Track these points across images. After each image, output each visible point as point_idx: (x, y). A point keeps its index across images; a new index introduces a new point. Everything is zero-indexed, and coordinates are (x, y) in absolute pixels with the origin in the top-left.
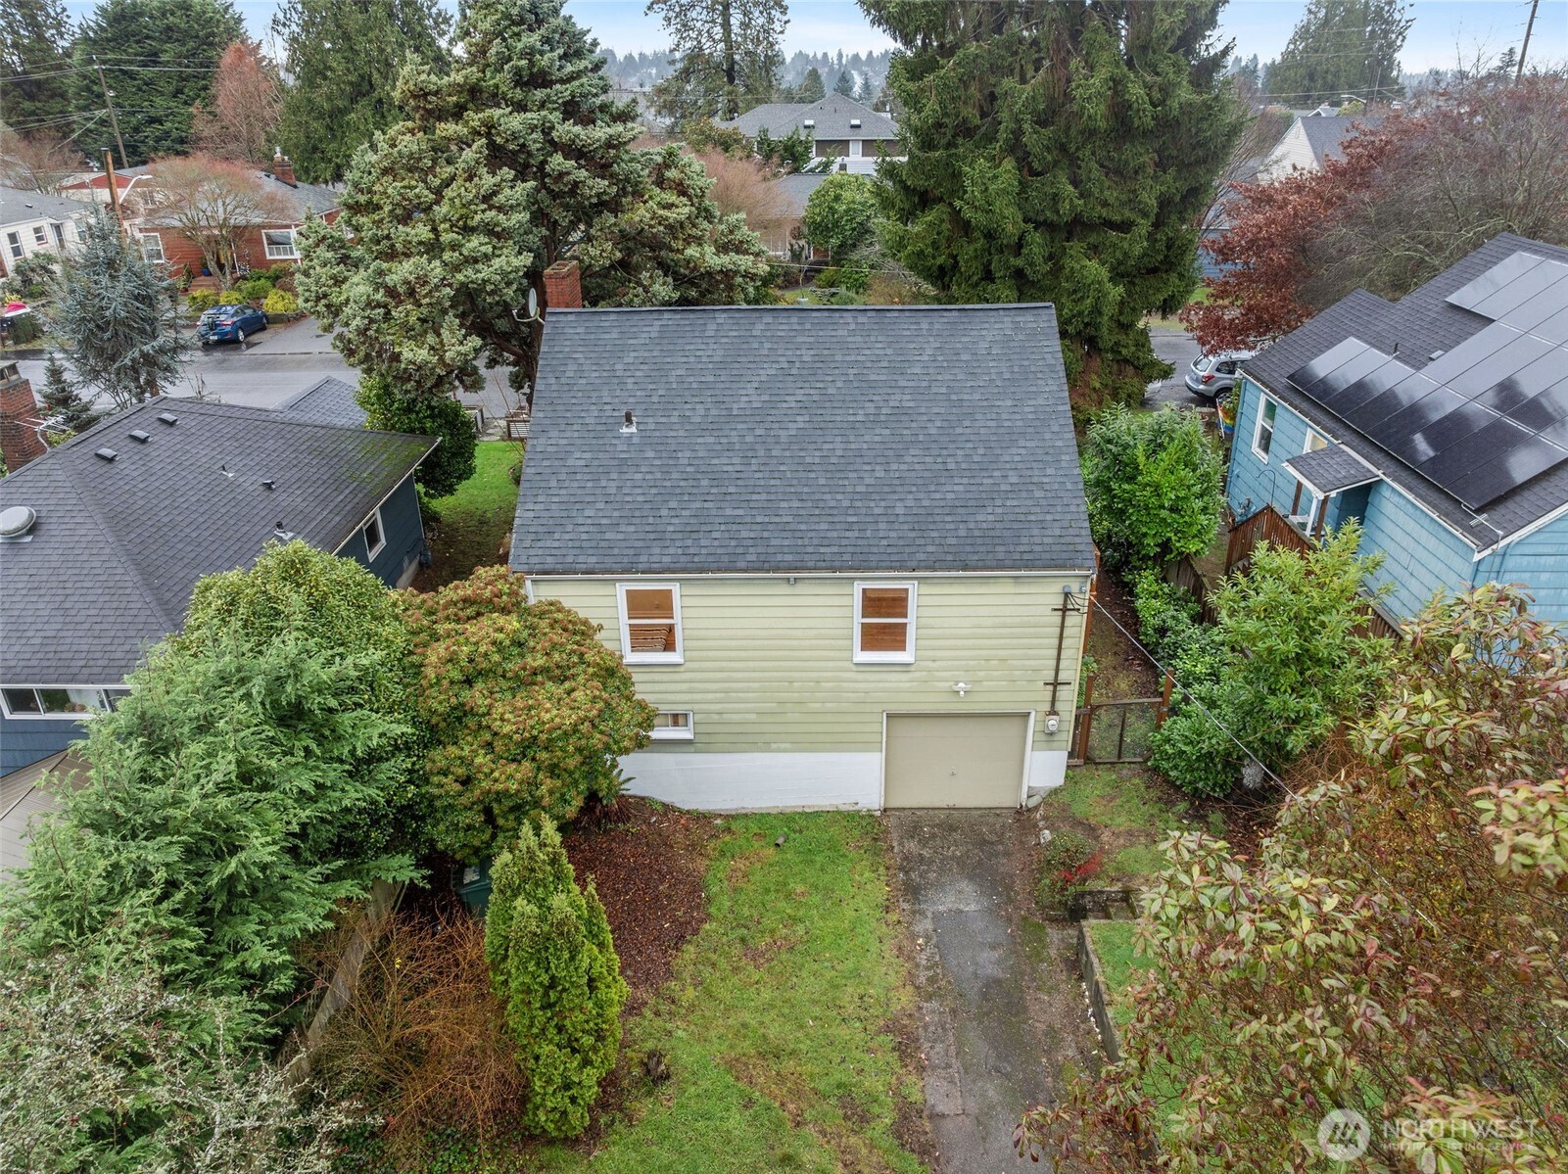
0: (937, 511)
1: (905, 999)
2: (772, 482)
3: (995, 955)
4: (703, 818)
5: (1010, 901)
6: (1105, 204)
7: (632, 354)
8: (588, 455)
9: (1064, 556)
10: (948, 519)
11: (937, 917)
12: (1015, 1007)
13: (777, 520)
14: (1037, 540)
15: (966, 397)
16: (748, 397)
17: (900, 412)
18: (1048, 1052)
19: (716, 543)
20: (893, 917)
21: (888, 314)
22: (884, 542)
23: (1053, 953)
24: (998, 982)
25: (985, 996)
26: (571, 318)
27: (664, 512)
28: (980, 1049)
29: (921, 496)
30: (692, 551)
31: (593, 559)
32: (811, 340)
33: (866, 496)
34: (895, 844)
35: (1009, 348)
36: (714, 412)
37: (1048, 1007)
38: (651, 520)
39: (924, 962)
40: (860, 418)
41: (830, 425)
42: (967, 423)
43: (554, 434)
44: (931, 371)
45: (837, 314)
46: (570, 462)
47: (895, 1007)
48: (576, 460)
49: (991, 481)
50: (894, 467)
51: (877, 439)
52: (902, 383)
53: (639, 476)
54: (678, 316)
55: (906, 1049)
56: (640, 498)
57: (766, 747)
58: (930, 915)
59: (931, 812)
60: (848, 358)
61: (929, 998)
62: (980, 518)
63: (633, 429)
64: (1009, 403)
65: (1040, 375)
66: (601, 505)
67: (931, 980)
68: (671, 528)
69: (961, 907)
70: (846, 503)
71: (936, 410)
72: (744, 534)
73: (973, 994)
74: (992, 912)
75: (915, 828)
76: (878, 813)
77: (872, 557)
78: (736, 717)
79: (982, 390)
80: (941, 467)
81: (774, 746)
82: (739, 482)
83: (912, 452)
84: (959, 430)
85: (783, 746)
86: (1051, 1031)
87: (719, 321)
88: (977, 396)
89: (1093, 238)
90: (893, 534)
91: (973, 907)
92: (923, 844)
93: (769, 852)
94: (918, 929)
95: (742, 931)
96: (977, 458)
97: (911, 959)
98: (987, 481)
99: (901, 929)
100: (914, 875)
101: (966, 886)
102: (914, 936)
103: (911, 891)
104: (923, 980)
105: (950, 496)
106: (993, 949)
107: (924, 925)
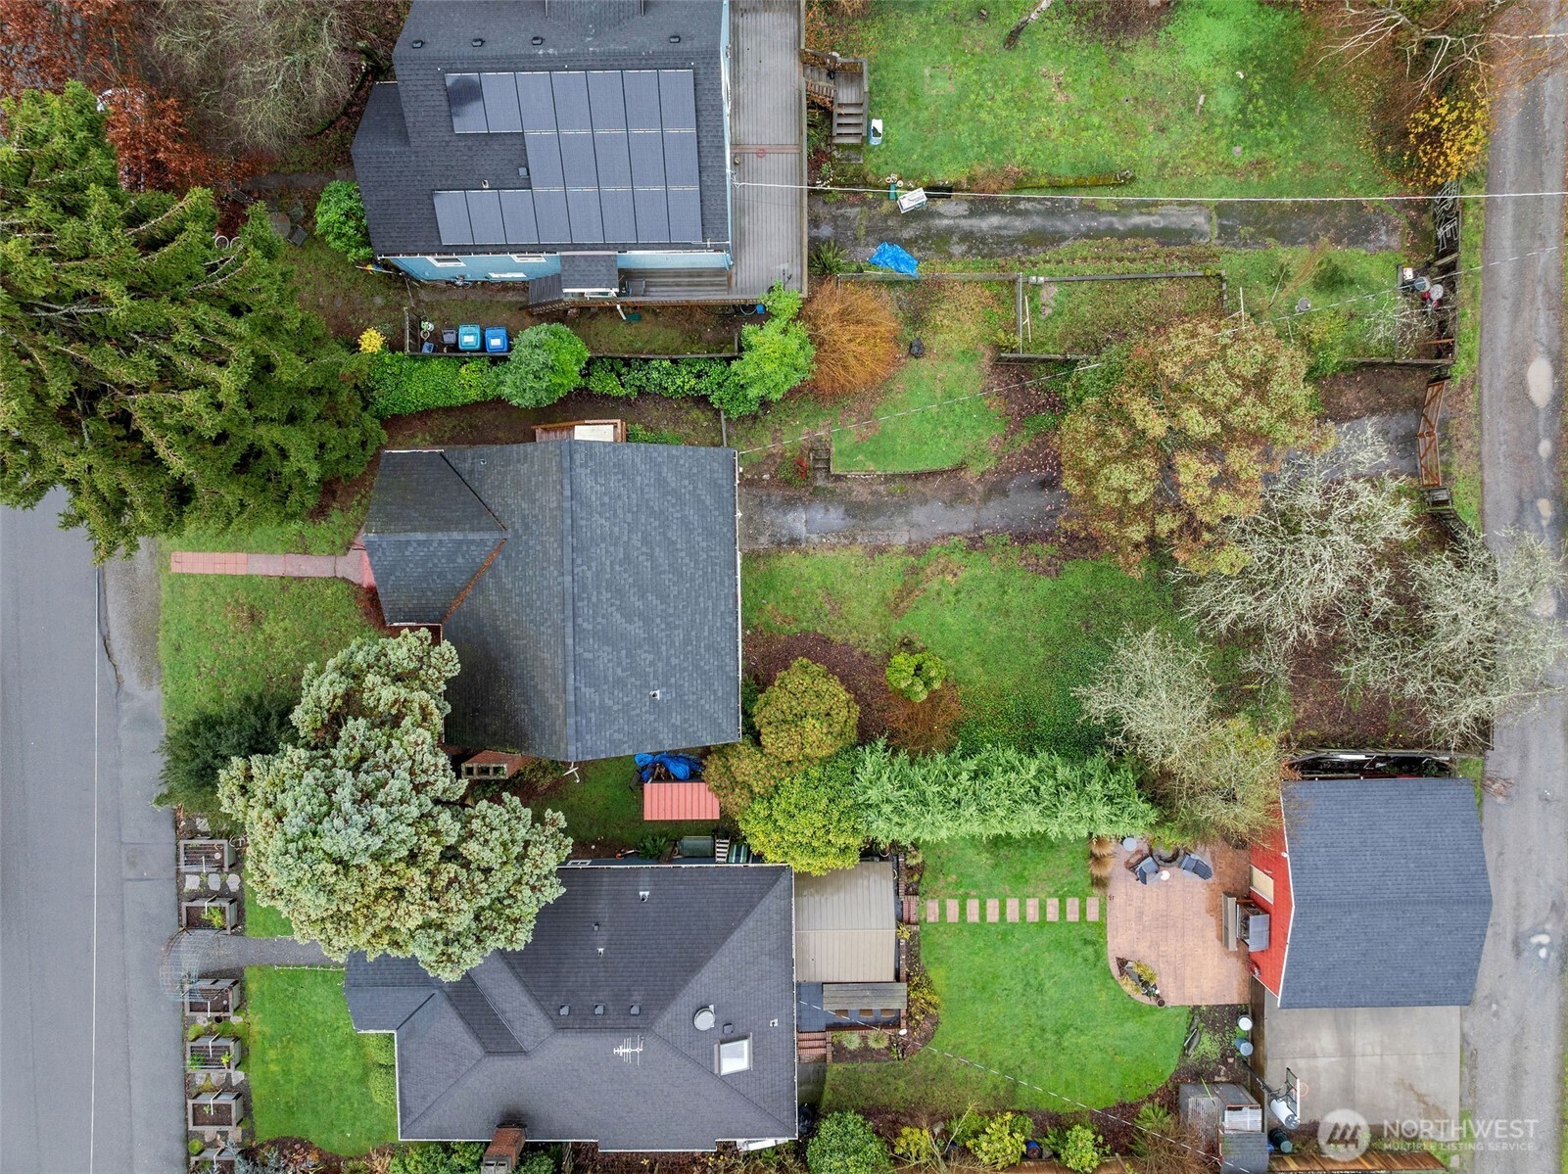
1: (858, 550)
3: (832, 510)
5: (800, 498)
11: (809, 532)
12: (860, 505)
16: (636, 629)
17: (645, 541)
18: (882, 496)
20: (811, 552)
23: (830, 485)
24: (846, 510)
25: (854, 517)
28: (880, 522)
33: (696, 562)
37: (861, 493)
39: (836, 540)
43: (661, 736)
47: (861, 553)
48: (676, 719)
52: (625, 539)
55: (882, 551)
58: (808, 535)
61: (855, 539)
63: (658, 692)
67: (846, 537)
69: (803, 521)
73: (853, 522)
74: (806, 508)
86: (872, 493)
88: (634, 496)
91: (803, 516)
92: (761, 534)
93: (769, 607)
94: (817, 541)
95: (822, 616)
96: (674, 501)
97: (835, 545)
98: (687, 497)
99: (818, 548)
100: (784, 540)
101: (790, 516)
102: (821, 542)
103: (794, 542)
104: (846, 541)
105: (696, 517)
106: (828, 510)
107: (814, 537)
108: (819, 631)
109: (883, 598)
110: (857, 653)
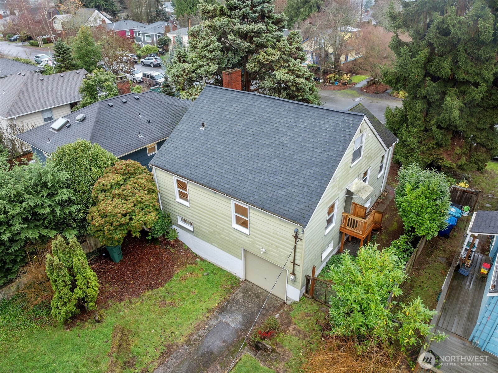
0: (268, 184)
1: (182, 341)
2: (228, 158)
3: (222, 345)
4: (196, 256)
6: (467, 73)
7: (219, 104)
8: (188, 134)
9: (298, 217)
10: (270, 188)
11: (220, 322)
12: (207, 364)
13: (220, 171)
14: (293, 207)
15: (307, 145)
16: (240, 126)
19: (200, 172)
20: (208, 315)
21: (302, 106)
22: (245, 190)
24: (212, 353)
25: (203, 355)
26: (211, 88)
27: (194, 158)
28: (184, 369)
29: (266, 177)
30: (192, 173)
31: (169, 167)
32: (271, 110)
33: (250, 171)
34: (235, 293)
35: (335, 129)
36: (227, 129)
38: (189, 159)
39: (200, 333)
40: (267, 143)
41: (257, 143)
42: (300, 155)
44: (301, 131)
45: (285, 103)
46: (183, 135)
47: (177, 341)
48: (185, 134)
49: (293, 179)
50: (266, 164)
51: (267, 152)
52: (289, 134)
53: (195, 144)
54: (238, 94)
56: (191, 152)
57: (211, 243)
58: (219, 320)
59: (258, 288)
60: (278, 120)
61: (189, 344)
62: (280, 192)
63: (203, 129)
64: (320, 151)
65: (339, 143)
66: (181, 151)
67: (196, 340)
68: (192, 164)
69: (230, 323)
70: (243, 172)
71: (293, 147)
72: (209, 172)
73: (201, 352)
74: (236, 330)
75: (247, 290)
76: (241, 280)
77: (238, 194)
78: (204, 230)
79: (314, 143)
80: (280, 169)
81: (213, 244)
82: (219, 155)
83: (275, 160)
84: (295, 157)
85: (216, 245)
87: (248, 98)
88: (310, 145)
89: (463, 88)
90: (249, 188)
91: (233, 326)
92: (243, 297)
93: (200, 276)
94: (211, 322)
95: (167, 295)
96: (294, 169)
97: (198, 330)
98: (292, 179)
99: (206, 319)
100: (229, 305)
101: (239, 318)
102: (207, 324)
103: (222, 310)
104: (193, 338)
105: (276, 180)
106: (224, 342)
107: (214, 322)
108: (161, 288)
109: (136, 333)
110: (127, 298)
